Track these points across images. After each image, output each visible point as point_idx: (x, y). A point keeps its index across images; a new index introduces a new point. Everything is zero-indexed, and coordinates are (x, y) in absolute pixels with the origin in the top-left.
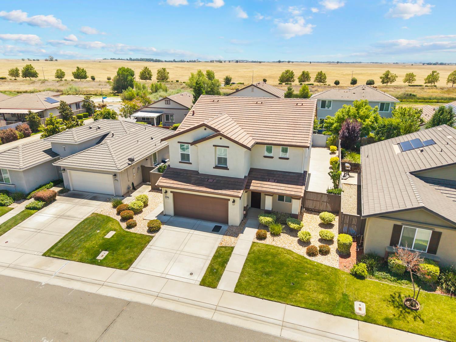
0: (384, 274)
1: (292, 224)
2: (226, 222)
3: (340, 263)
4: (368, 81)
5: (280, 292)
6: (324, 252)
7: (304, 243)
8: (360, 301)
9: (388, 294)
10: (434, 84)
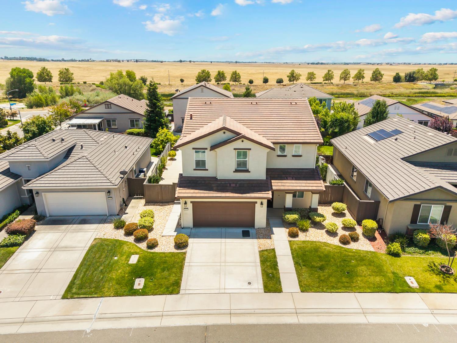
0: (412, 249)
1: (317, 218)
2: (252, 225)
3: (373, 246)
4: (277, 80)
5: (342, 283)
6: (355, 239)
7: (332, 233)
8: (408, 276)
9: (425, 265)
10: (330, 81)
